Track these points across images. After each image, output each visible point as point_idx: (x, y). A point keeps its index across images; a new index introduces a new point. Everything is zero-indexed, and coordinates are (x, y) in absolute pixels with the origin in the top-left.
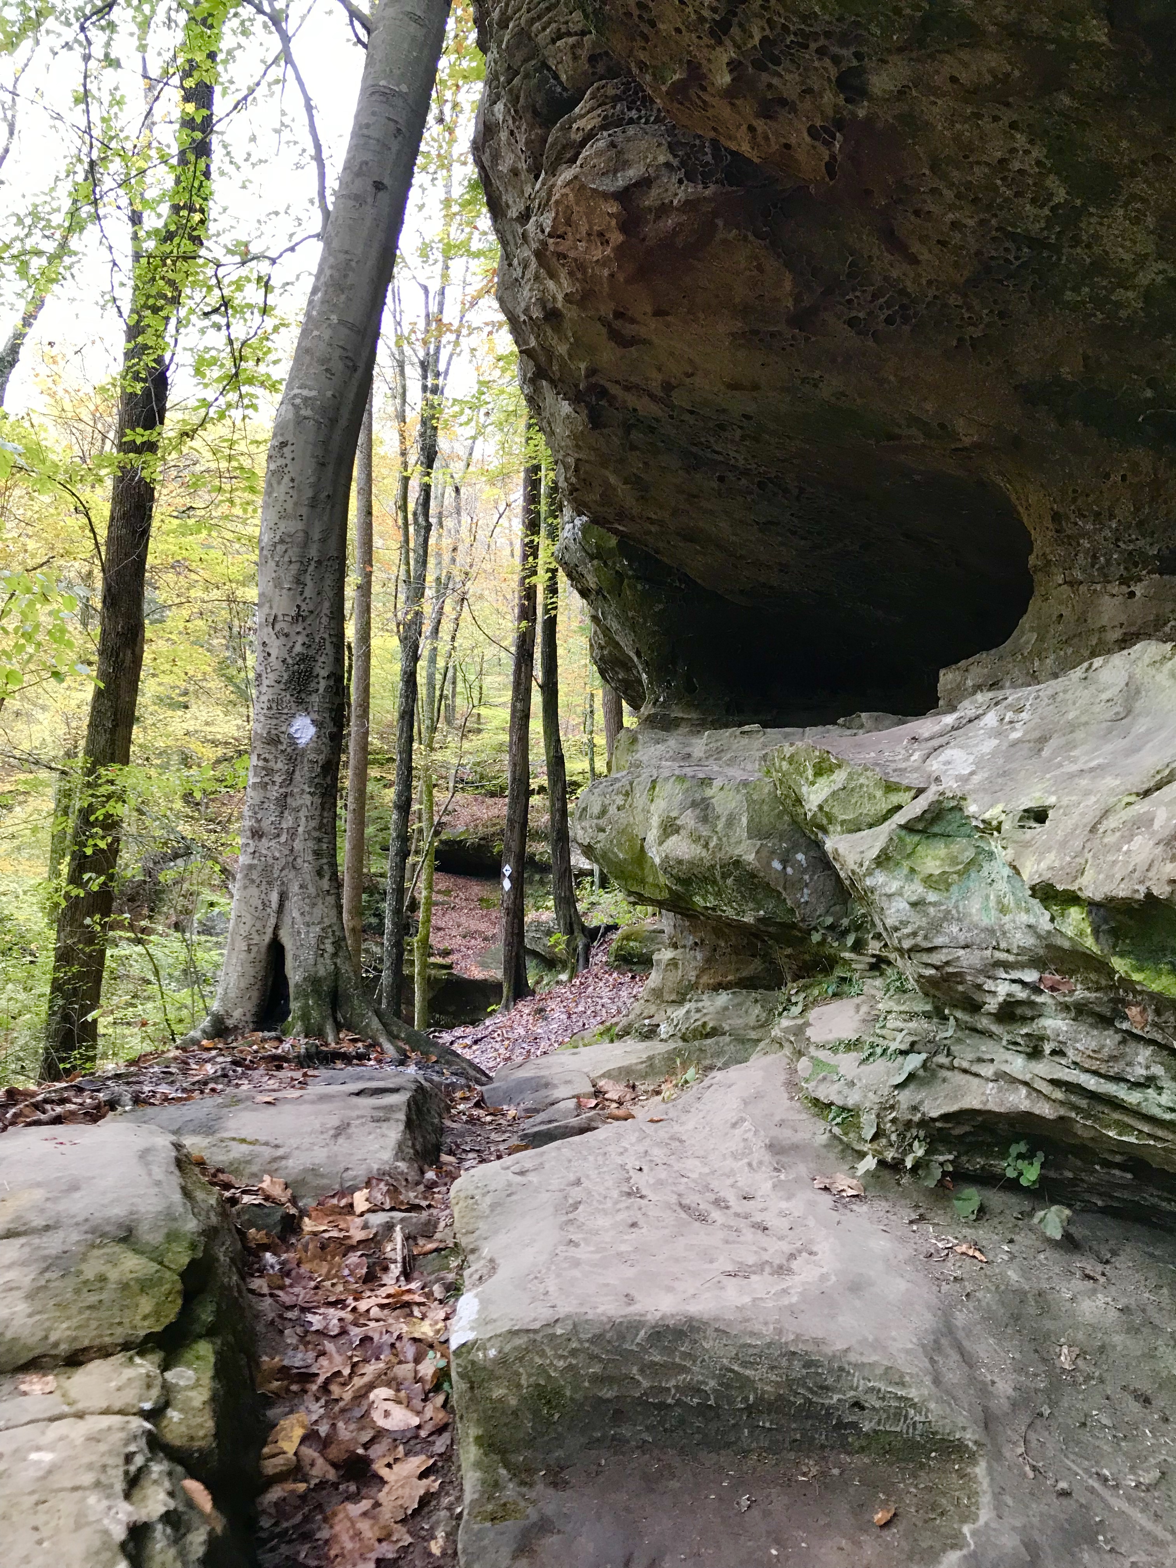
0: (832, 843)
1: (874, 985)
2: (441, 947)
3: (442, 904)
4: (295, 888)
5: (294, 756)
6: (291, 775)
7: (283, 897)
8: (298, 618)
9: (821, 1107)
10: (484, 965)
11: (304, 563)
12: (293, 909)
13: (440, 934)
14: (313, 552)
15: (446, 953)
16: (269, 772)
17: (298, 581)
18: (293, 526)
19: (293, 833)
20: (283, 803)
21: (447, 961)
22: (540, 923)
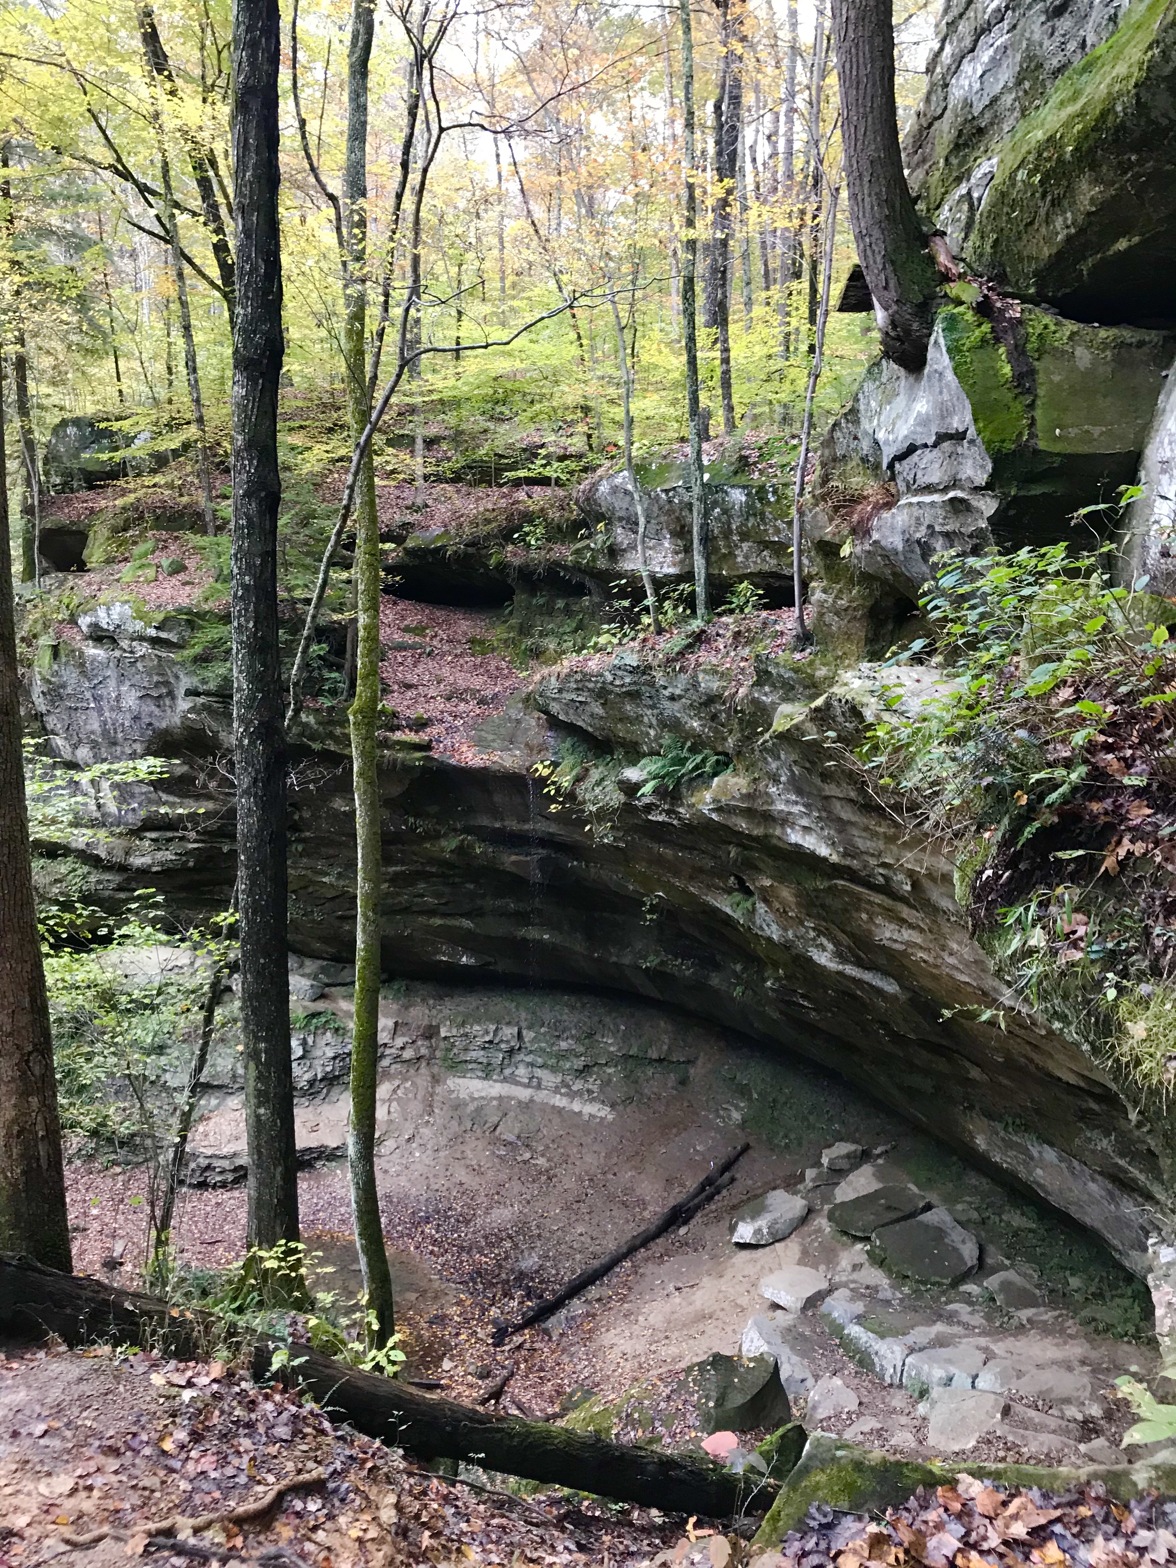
2: (412, 714)
3: (413, 647)
10: (481, 744)
13: (409, 694)
15: (421, 725)
21: (423, 737)
22: (587, 677)
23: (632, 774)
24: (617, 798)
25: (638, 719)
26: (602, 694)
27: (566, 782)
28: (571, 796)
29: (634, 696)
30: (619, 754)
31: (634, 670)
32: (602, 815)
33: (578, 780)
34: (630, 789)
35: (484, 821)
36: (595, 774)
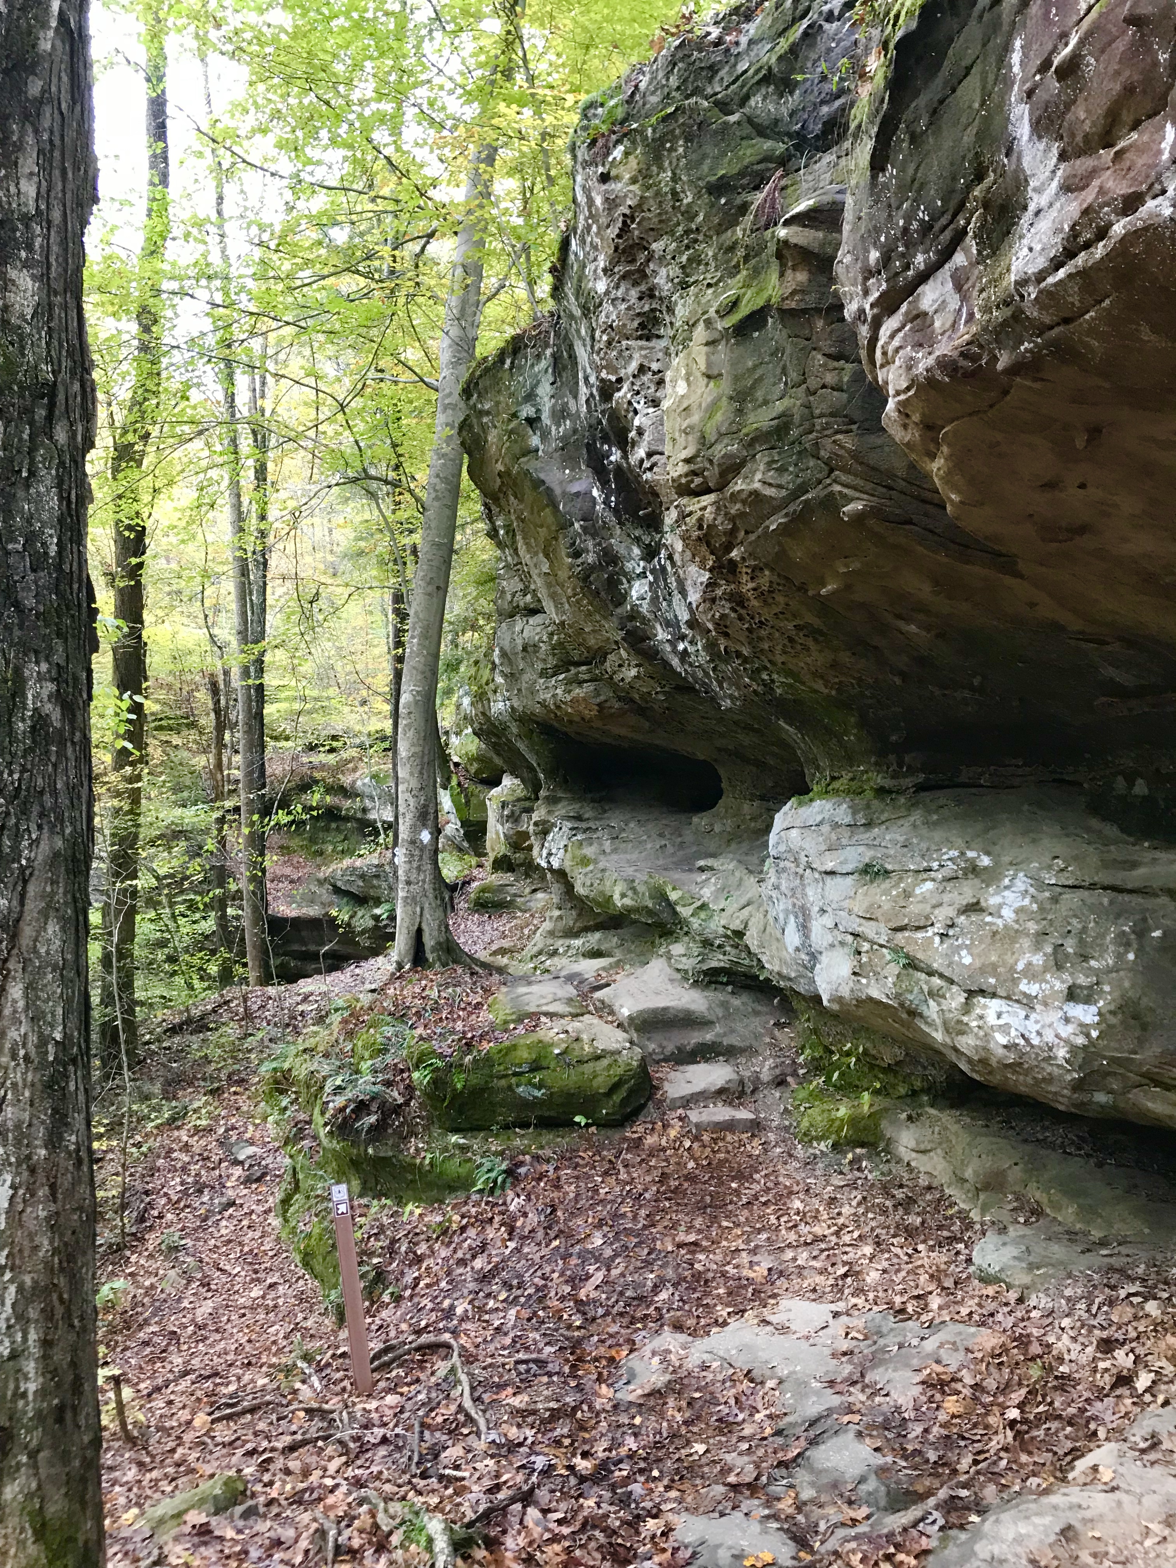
0: (679, 909)
1: (686, 939)
4: (427, 905)
5: (422, 848)
6: (421, 859)
7: (422, 909)
8: (421, 789)
9: (678, 970)
10: (295, 904)
11: (422, 764)
12: (427, 915)
14: (426, 760)
16: (412, 856)
17: (421, 773)
18: (418, 749)
19: (424, 881)
20: (419, 869)
22: (355, 869)
23: (377, 911)
24: (371, 923)
25: (380, 886)
26: (362, 876)
27: (346, 918)
28: (349, 924)
29: (377, 876)
30: (371, 903)
31: (377, 866)
32: (363, 932)
33: (351, 917)
34: (377, 918)
35: (296, 947)
36: (360, 914)
